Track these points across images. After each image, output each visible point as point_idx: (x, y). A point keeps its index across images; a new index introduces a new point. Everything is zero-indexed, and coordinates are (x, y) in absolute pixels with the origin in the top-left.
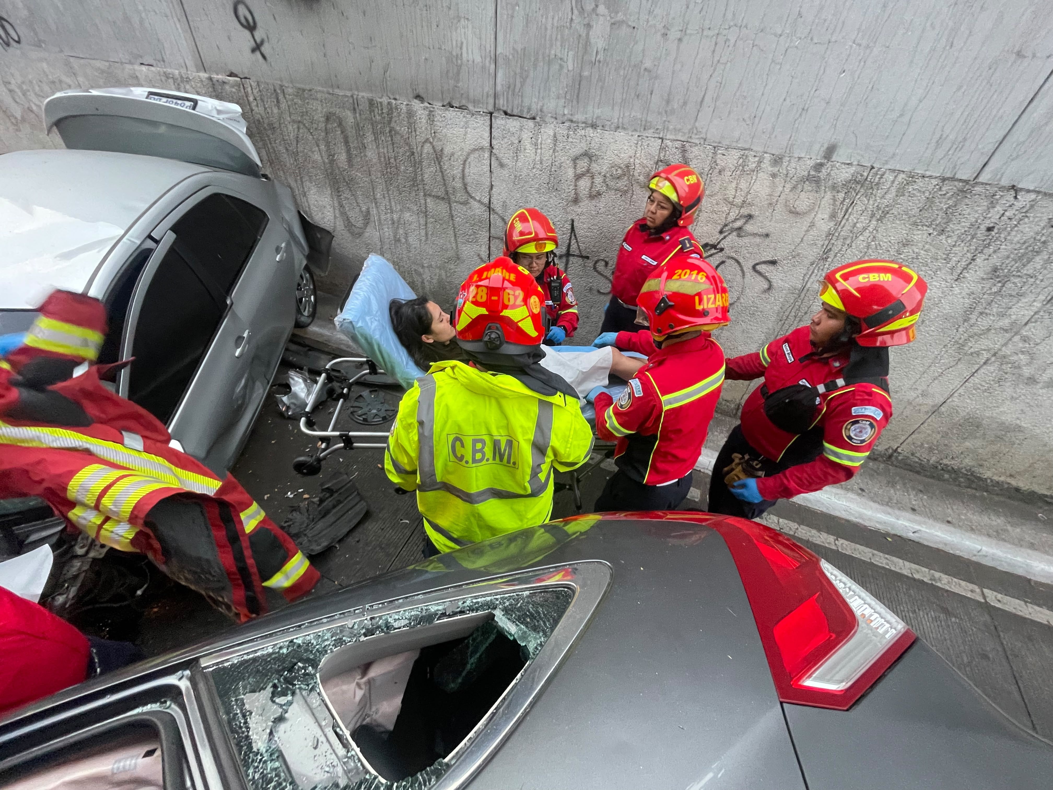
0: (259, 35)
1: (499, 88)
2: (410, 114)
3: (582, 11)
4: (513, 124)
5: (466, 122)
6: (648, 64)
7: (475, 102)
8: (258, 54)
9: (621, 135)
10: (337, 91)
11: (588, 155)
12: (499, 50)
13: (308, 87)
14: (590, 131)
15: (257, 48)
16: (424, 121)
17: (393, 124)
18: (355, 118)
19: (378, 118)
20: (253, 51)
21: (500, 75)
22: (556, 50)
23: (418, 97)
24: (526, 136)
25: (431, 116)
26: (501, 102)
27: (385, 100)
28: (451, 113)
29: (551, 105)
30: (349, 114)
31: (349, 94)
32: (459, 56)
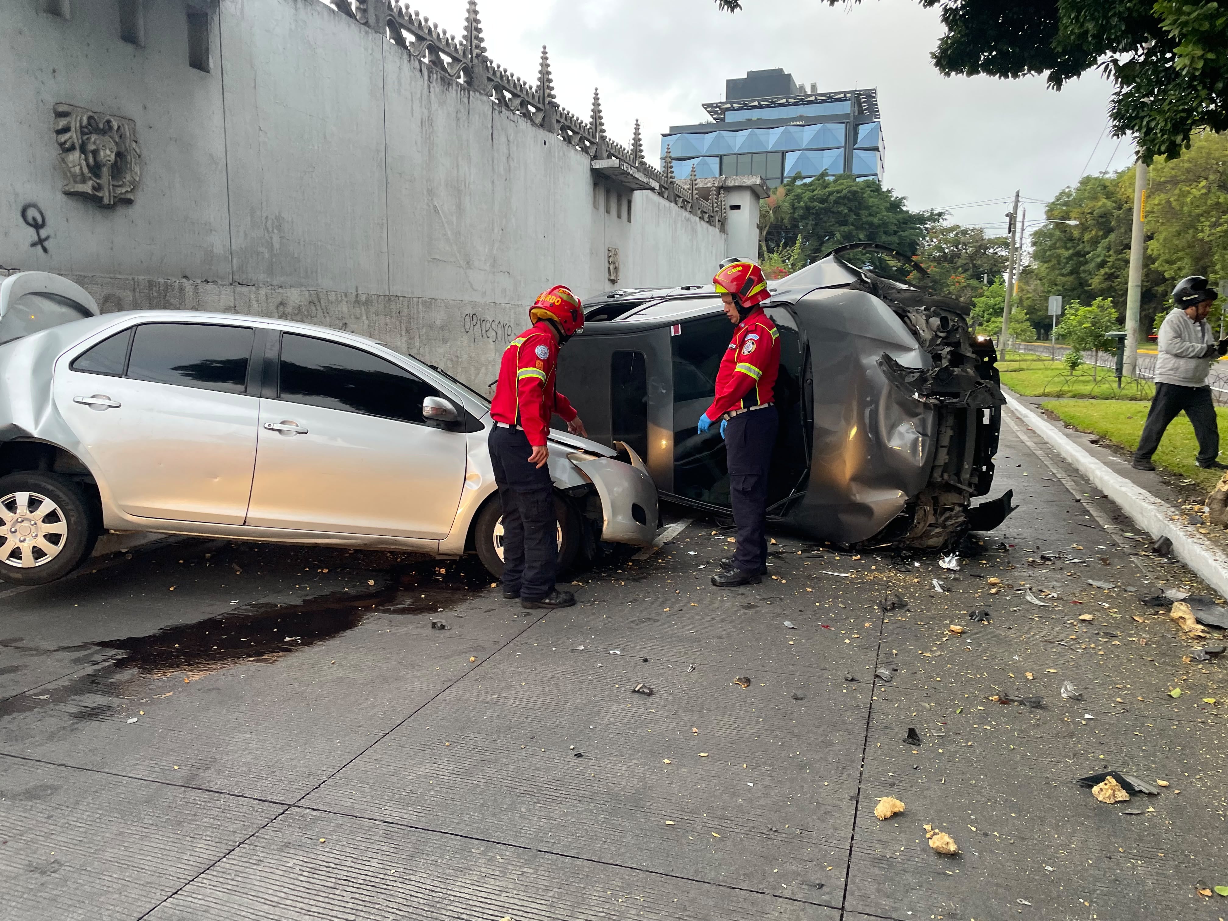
0: (43, 233)
1: (235, 269)
2: (181, 289)
3: (268, 231)
4: (245, 289)
5: (220, 292)
6: (296, 255)
7: (222, 278)
8: (39, 247)
9: (293, 289)
10: (118, 276)
11: (282, 304)
12: (233, 248)
13: (90, 274)
14: (280, 290)
15: (41, 242)
16: (191, 293)
17: (167, 298)
18: (134, 296)
19: (155, 294)
20: (34, 245)
21: (235, 260)
22: (260, 249)
23: (185, 277)
24: (253, 296)
25: (196, 290)
26: (237, 278)
27: (162, 281)
28: (209, 286)
29: (262, 277)
30: (128, 293)
31: (131, 277)
32: (212, 251)
